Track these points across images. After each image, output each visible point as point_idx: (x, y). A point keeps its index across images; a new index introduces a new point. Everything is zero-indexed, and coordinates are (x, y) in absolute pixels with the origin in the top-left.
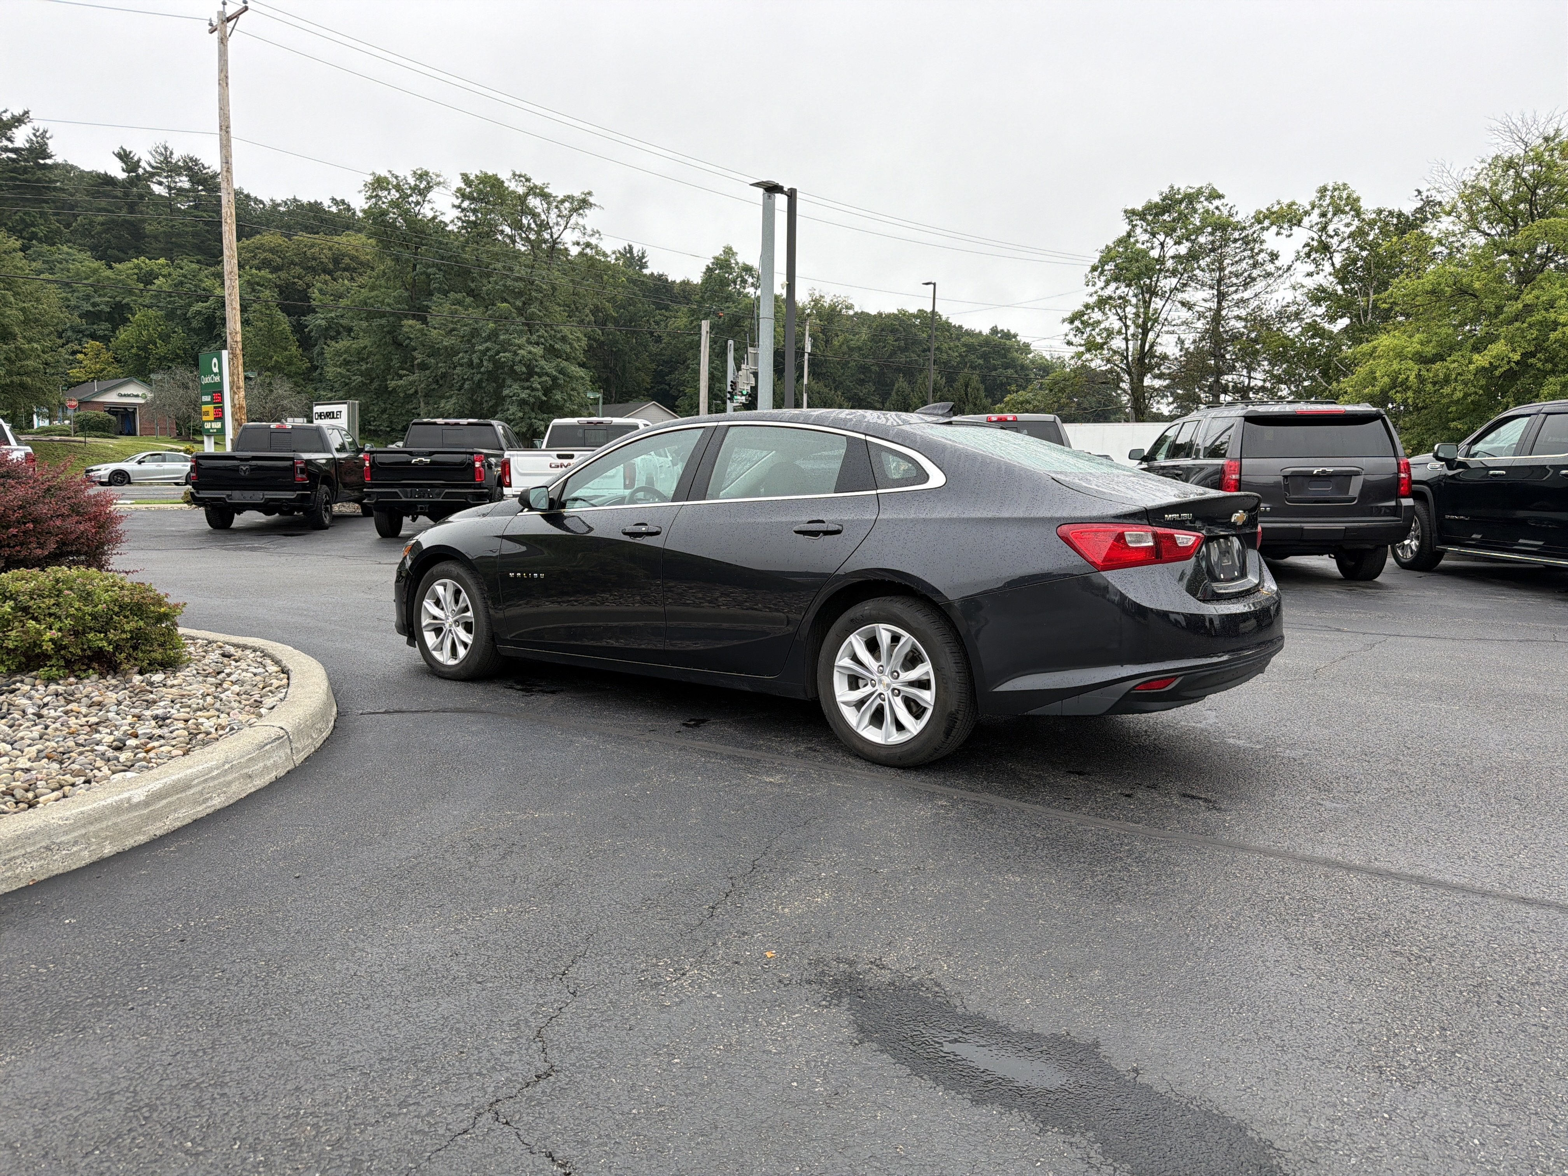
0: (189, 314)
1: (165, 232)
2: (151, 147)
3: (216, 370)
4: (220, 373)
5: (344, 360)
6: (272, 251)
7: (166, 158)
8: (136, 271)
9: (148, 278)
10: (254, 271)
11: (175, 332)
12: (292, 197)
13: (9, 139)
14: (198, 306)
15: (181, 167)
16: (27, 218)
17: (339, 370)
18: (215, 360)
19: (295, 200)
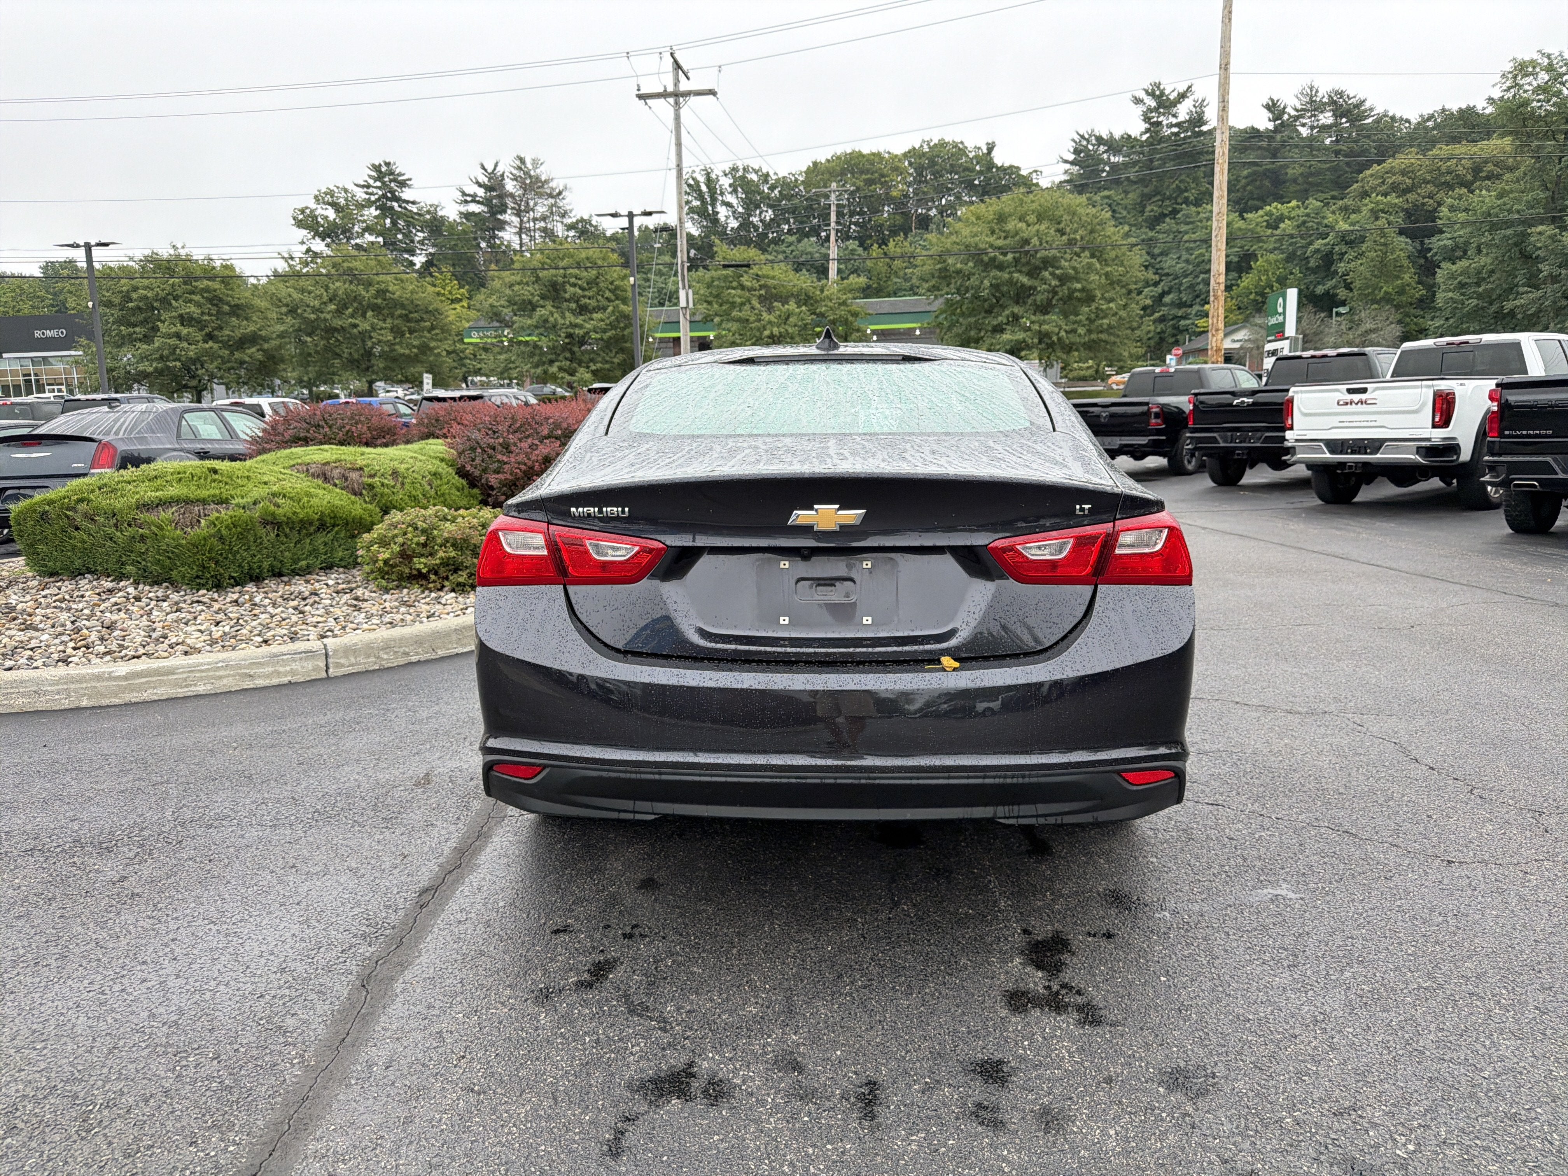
0: (1308, 254)
1: (1302, 174)
2: (1297, 89)
3: (1280, 310)
4: (1284, 313)
5: (1460, 283)
6: (1403, 173)
7: (1311, 97)
8: (1266, 218)
9: (1274, 224)
10: (1379, 197)
11: (1291, 273)
12: (1439, 108)
13: (1175, 116)
14: (1319, 244)
15: (1325, 103)
16: (1182, 186)
17: (1450, 294)
18: (1281, 300)
19: (1444, 110)
